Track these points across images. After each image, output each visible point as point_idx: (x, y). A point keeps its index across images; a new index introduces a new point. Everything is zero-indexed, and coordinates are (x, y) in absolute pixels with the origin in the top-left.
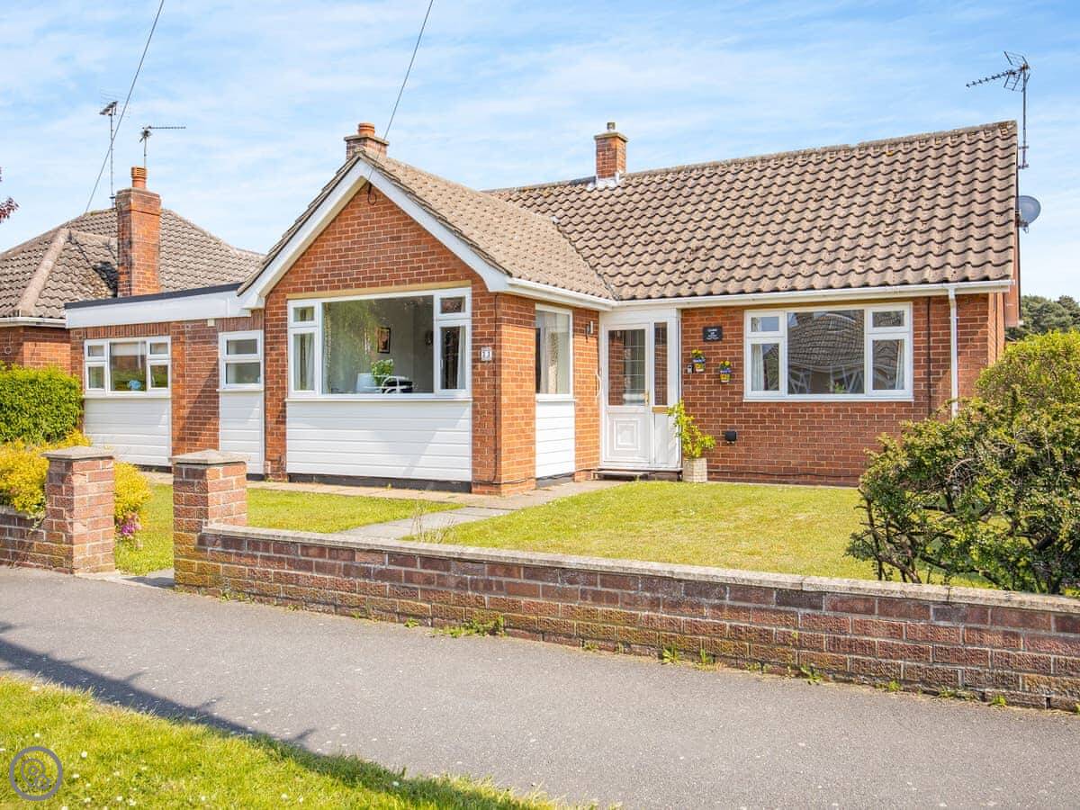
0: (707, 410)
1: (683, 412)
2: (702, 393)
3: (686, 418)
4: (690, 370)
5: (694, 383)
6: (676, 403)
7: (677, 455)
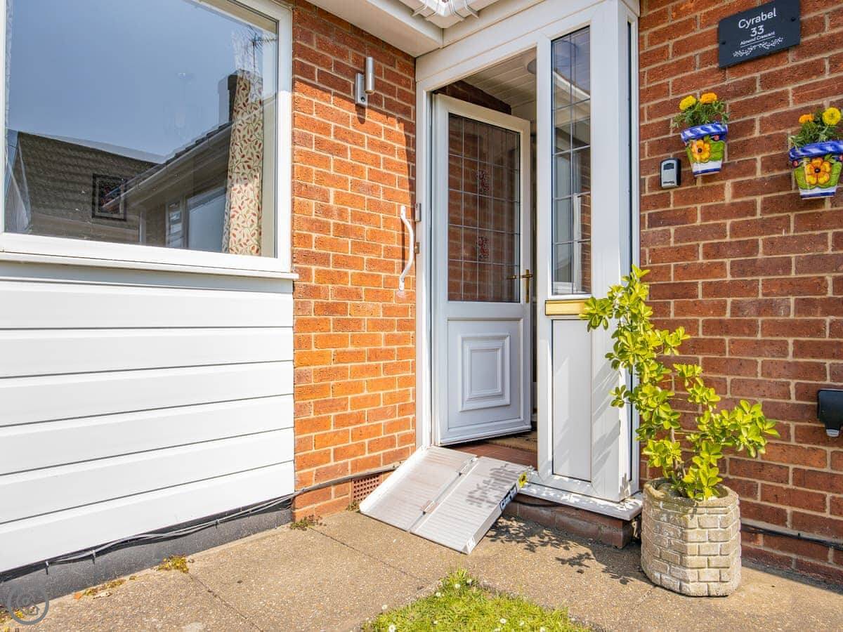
0: (737, 308)
1: (646, 312)
2: (714, 251)
3: (655, 337)
4: (669, 176)
5: (686, 217)
6: (620, 281)
7: (622, 462)
